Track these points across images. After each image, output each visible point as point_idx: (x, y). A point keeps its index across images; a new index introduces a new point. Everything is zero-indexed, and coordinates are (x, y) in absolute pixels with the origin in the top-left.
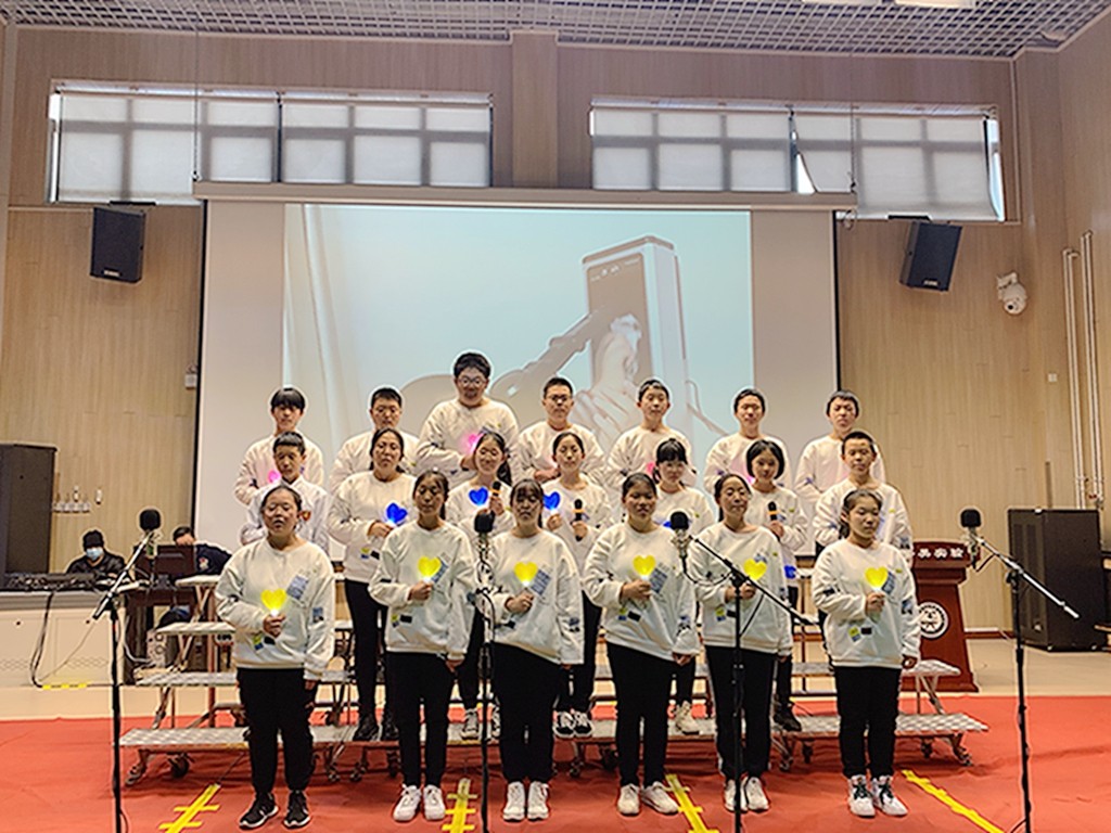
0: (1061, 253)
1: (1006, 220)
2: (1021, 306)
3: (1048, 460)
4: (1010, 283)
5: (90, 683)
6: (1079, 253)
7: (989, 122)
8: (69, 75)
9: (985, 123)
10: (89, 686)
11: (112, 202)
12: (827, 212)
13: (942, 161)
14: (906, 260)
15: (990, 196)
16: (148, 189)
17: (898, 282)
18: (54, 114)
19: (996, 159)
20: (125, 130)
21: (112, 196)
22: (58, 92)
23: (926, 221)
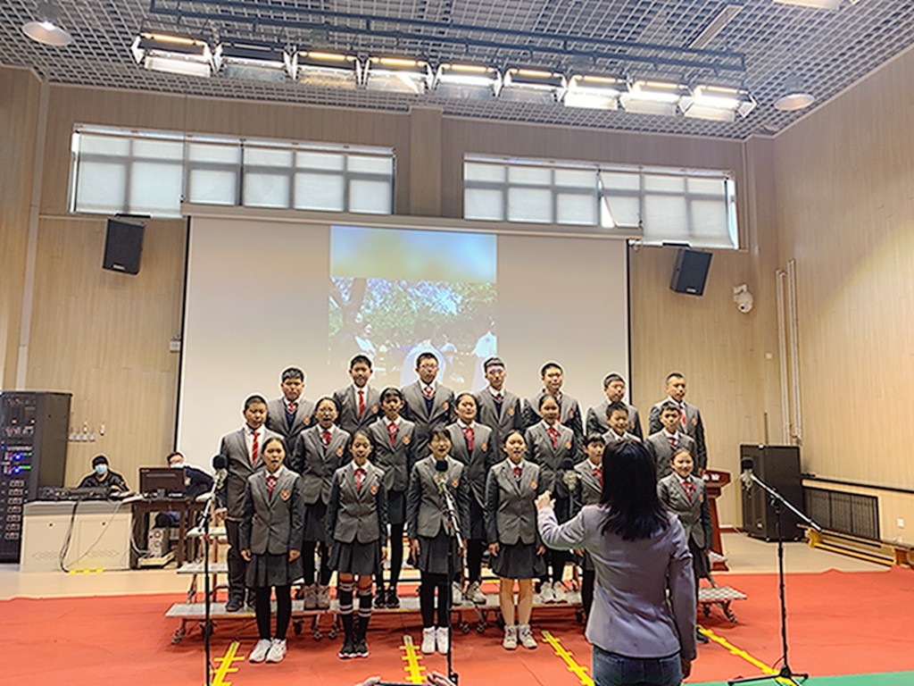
0: (775, 272)
1: (740, 248)
2: (750, 307)
3: (766, 411)
4: (742, 291)
5: (105, 568)
6: (786, 273)
7: (728, 182)
8: (87, 120)
9: (726, 182)
10: (105, 571)
11: (118, 215)
12: (622, 240)
13: (697, 206)
14: (674, 274)
15: (728, 231)
16: (145, 205)
17: (668, 288)
18: (75, 148)
19: (732, 207)
20: (128, 162)
21: (117, 209)
22: (78, 132)
23: (687, 248)
